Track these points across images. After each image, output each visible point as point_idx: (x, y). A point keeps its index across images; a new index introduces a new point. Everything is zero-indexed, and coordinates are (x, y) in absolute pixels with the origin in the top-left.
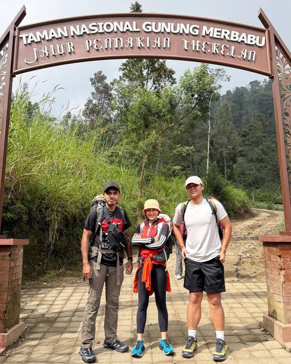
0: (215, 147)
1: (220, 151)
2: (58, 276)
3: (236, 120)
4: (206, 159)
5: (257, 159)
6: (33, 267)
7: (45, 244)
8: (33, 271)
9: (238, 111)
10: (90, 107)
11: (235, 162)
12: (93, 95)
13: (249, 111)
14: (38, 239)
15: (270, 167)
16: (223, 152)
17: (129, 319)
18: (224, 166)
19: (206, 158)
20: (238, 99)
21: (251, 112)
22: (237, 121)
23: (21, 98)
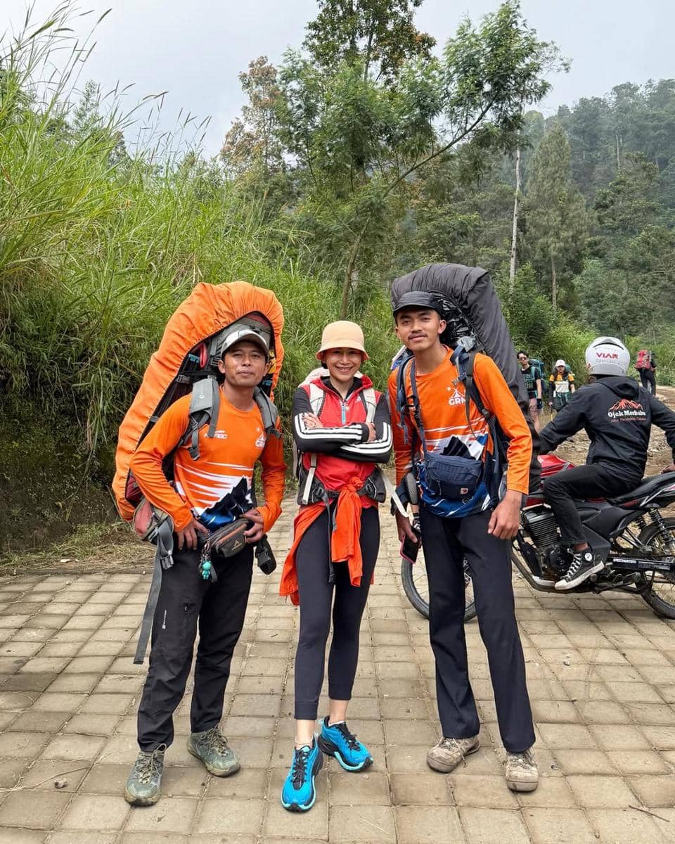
0: (531, 234)
1: (542, 244)
2: (106, 538)
3: (580, 175)
4: (508, 262)
5: (634, 263)
6: (39, 512)
7: (77, 454)
8: (38, 524)
9: (584, 152)
10: (238, 140)
11: (578, 271)
12: (245, 112)
13: (613, 155)
14: (58, 438)
15: (664, 282)
16: (548, 247)
17: (272, 693)
18: (552, 281)
19: (507, 259)
20: (587, 126)
21: (616, 157)
22: (584, 176)
23: (80, 116)
